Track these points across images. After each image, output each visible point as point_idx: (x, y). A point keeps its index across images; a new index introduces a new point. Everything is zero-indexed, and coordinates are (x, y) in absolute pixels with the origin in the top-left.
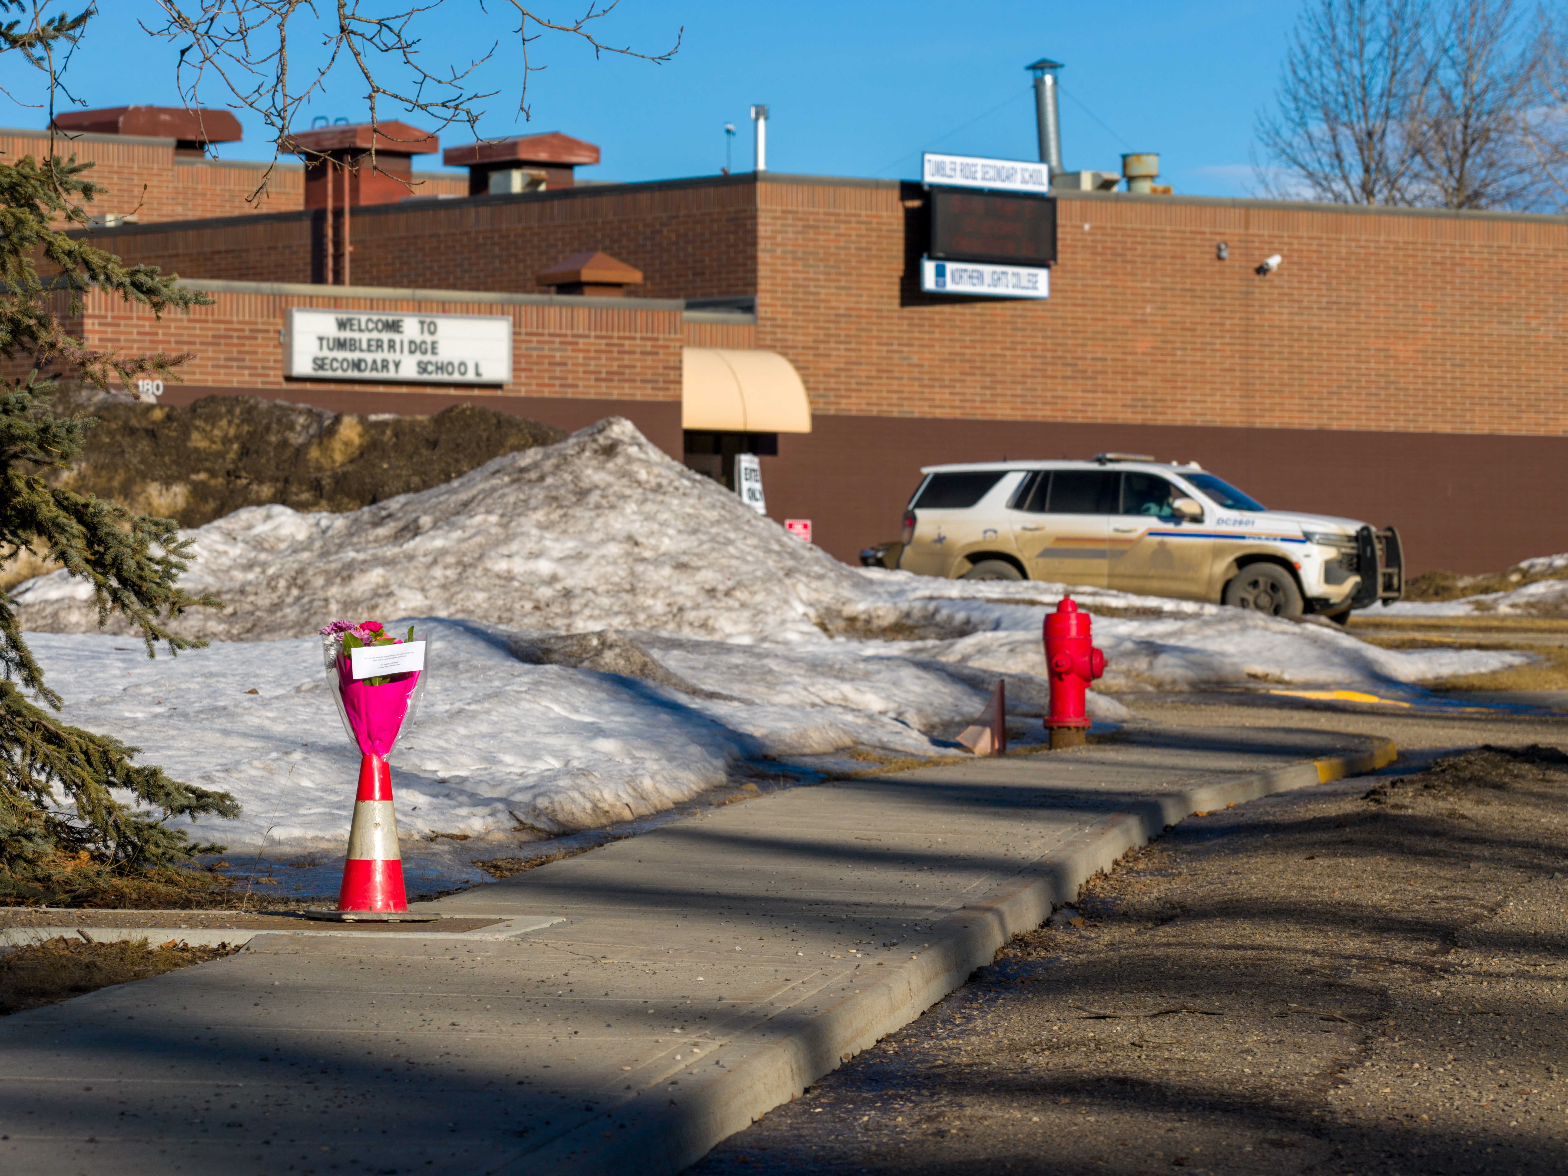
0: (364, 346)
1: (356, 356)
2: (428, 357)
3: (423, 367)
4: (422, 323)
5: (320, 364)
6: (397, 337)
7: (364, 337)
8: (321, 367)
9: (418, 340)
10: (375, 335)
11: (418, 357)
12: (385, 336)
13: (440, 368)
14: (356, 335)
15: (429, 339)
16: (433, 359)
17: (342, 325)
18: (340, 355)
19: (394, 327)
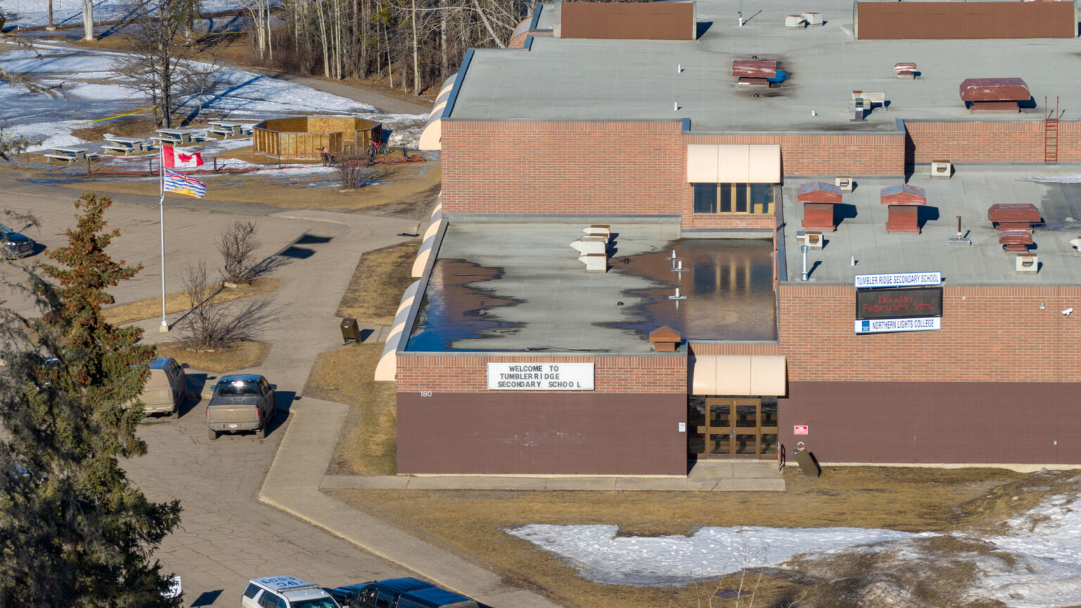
0: (523, 376)
1: (519, 380)
2: (555, 380)
3: (552, 385)
4: (551, 367)
5: (501, 384)
6: (539, 373)
7: (523, 373)
8: (502, 386)
9: (549, 374)
10: (528, 372)
11: (549, 380)
12: (533, 373)
13: (560, 384)
14: (519, 373)
15: (555, 373)
16: (557, 381)
17: (512, 369)
18: (511, 381)
19: (538, 368)
